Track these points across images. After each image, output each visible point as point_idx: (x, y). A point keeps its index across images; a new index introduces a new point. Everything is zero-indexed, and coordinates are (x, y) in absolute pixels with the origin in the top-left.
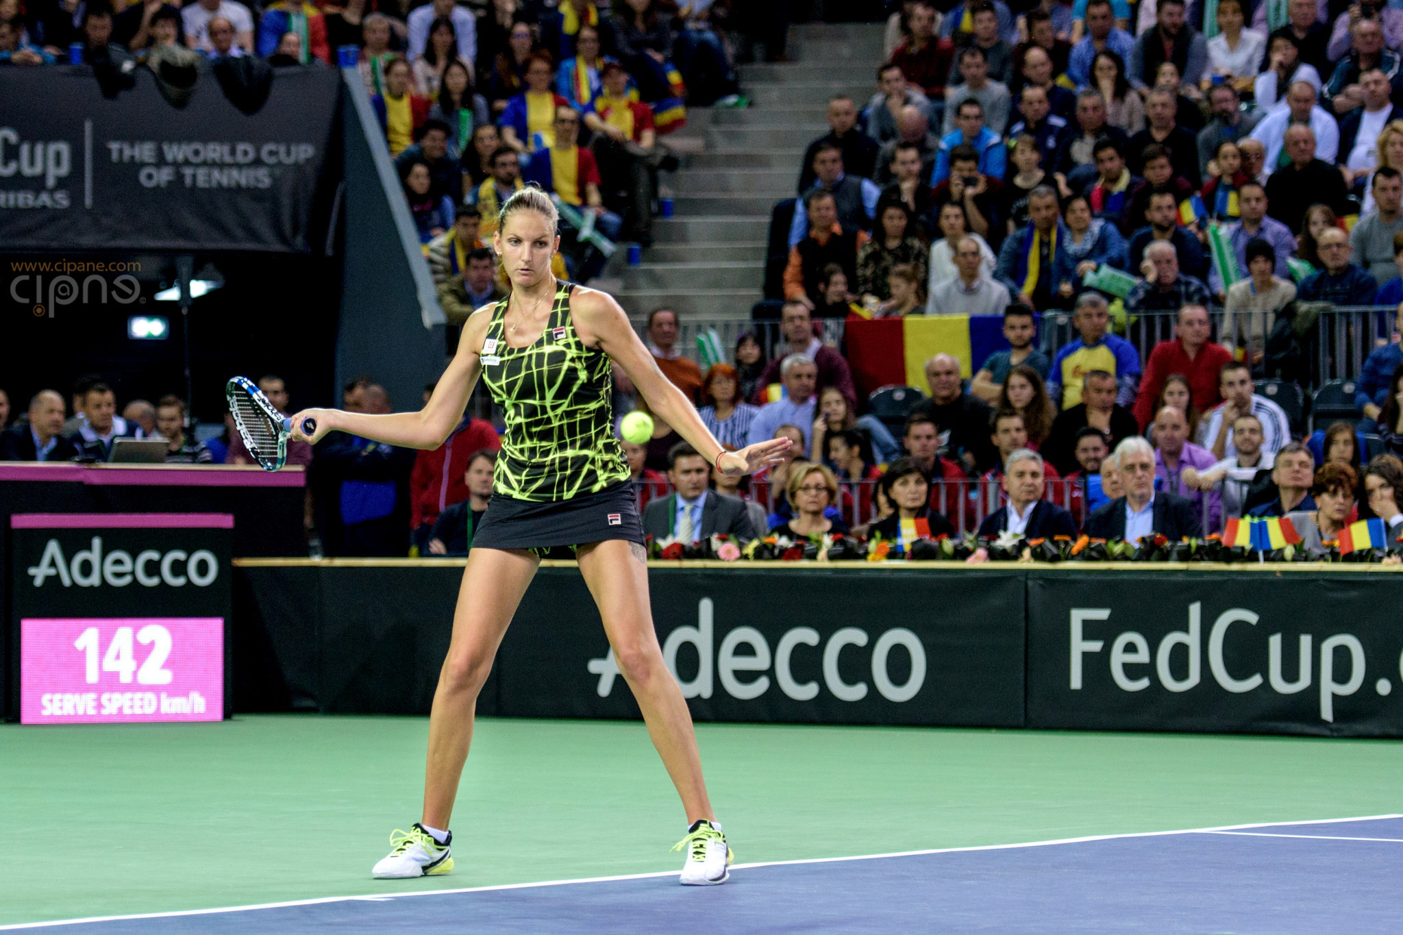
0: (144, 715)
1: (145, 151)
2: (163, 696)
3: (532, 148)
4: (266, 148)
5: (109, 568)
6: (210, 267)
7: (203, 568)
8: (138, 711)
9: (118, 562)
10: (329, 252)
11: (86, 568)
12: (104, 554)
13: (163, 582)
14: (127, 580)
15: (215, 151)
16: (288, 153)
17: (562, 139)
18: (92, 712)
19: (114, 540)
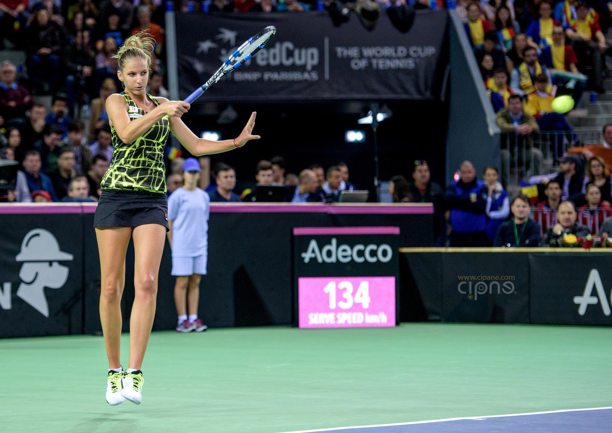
0: (357, 324)
1: (353, 52)
2: (367, 315)
3: (542, 46)
4: (412, 49)
5: (340, 254)
6: (385, 107)
7: (385, 253)
8: (355, 322)
9: (344, 250)
10: (443, 98)
11: (329, 254)
12: (338, 246)
13: (366, 260)
14: (348, 259)
15: (387, 51)
16: (423, 51)
17: (556, 41)
18: (333, 322)
19: (342, 240)
